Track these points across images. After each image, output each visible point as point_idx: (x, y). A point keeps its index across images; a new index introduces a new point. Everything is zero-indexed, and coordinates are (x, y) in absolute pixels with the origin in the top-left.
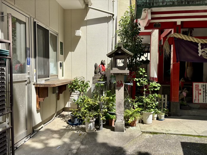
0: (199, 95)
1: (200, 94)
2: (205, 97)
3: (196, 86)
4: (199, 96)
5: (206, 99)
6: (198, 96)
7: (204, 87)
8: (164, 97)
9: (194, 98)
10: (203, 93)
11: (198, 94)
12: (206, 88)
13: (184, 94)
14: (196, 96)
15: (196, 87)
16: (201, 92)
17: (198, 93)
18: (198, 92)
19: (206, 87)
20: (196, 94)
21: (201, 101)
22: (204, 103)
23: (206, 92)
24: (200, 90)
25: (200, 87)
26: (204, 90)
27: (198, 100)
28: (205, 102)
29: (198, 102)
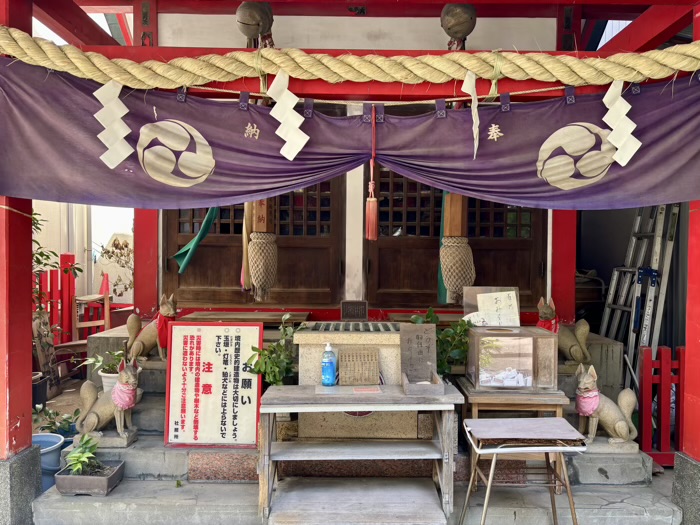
0: (202, 397)
1: (207, 389)
2: (229, 408)
3: (185, 343)
4: (201, 404)
5: (235, 417)
6: (197, 401)
7: (231, 350)
9: (175, 414)
10: (225, 387)
11: (197, 390)
12: (237, 356)
14: (184, 406)
15: (185, 353)
16: (214, 379)
17: (197, 385)
18: (197, 380)
19: (237, 350)
20: (184, 390)
21: (209, 434)
22: (220, 440)
23: (236, 380)
24: (209, 368)
25: (208, 354)
26: (230, 369)
27: (196, 427)
28: (229, 439)
29: (196, 438)
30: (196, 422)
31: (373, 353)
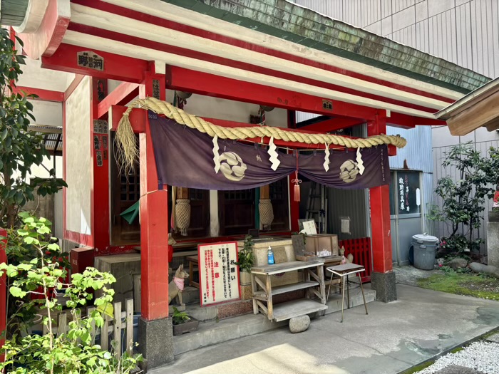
0: (215, 279)
1: (217, 275)
2: (227, 283)
3: (206, 254)
4: (215, 283)
5: (230, 287)
6: (213, 282)
7: (225, 255)
8: (124, 309)
9: (204, 290)
10: (224, 273)
11: (213, 276)
12: (228, 258)
13: (179, 282)
14: (207, 285)
15: (206, 259)
16: (219, 270)
17: (213, 274)
18: (212, 271)
19: (228, 255)
20: (207, 277)
21: (220, 297)
22: (226, 299)
23: (229, 269)
24: (217, 265)
25: (216, 257)
26: (226, 264)
27: (214, 295)
28: (228, 298)
29: (214, 300)
30: (213, 292)
31: (282, 249)
